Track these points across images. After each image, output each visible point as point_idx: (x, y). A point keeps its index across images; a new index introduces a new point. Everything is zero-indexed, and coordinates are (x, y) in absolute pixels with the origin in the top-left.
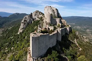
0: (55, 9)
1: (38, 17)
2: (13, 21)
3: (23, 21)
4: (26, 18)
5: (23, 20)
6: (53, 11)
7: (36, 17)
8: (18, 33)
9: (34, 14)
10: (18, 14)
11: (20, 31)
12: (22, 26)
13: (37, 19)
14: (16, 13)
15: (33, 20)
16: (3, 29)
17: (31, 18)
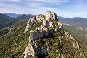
0: (53, 14)
1: (41, 19)
2: (21, 21)
3: (28, 23)
4: (31, 20)
5: (29, 21)
6: (52, 15)
7: (39, 20)
8: (25, 32)
9: (38, 17)
10: (25, 15)
11: (26, 30)
12: (28, 26)
13: (40, 21)
14: (24, 14)
15: (37, 21)
16: (12, 28)
17: (35, 20)
